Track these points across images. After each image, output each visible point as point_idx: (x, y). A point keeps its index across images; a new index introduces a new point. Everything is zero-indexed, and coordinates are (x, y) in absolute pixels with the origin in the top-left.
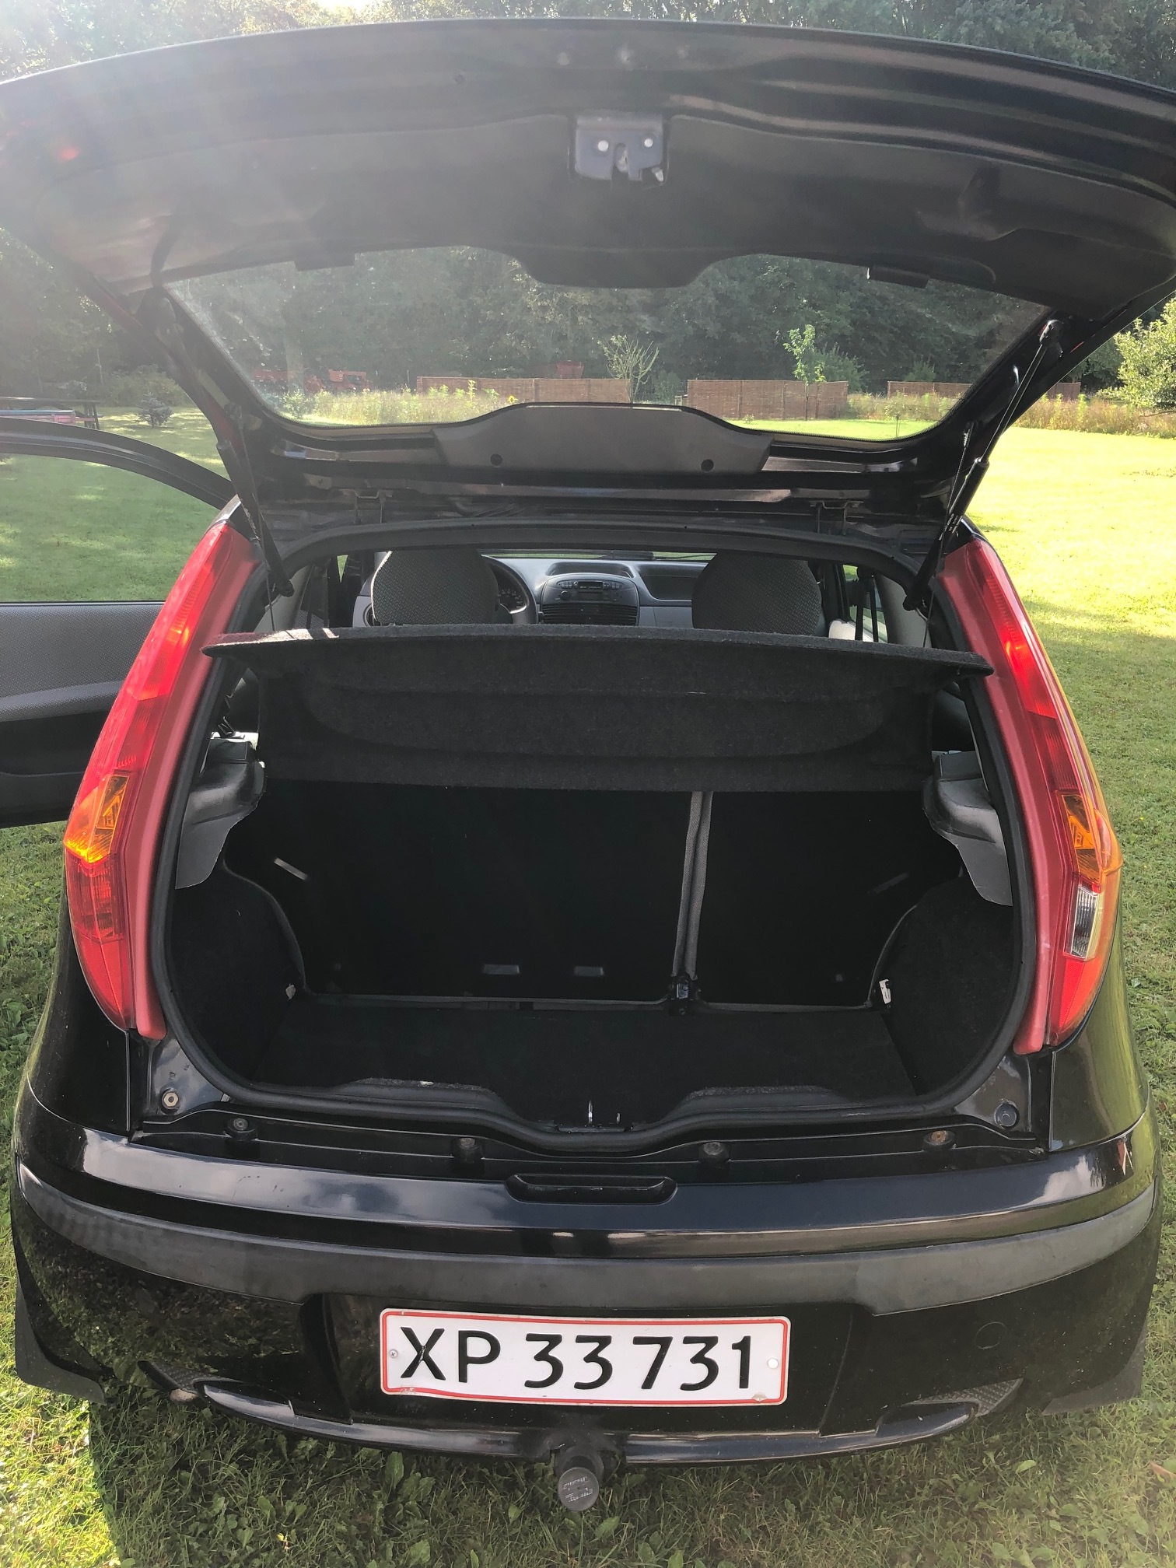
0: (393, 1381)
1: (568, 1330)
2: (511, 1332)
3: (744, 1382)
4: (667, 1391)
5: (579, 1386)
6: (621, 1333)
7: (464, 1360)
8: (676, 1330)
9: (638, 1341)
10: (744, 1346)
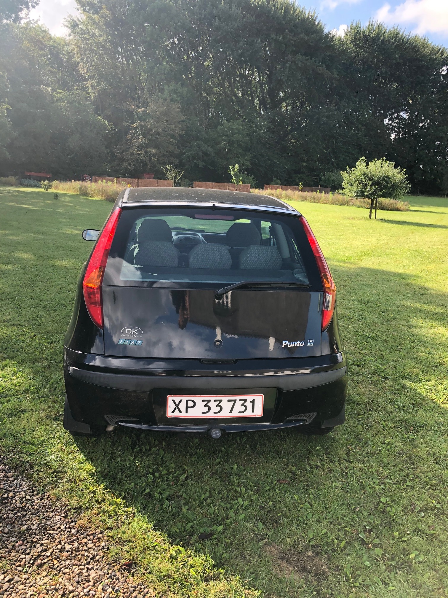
0: (170, 414)
1: (212, 398)
2: (198, 399)
3: (253, 411)
4: (235, 414)
5: (215, 413)
6: (225, 399)
7: (187, 407)
8: (238, 398)
9: (229, 401)
10: (253, 402)
